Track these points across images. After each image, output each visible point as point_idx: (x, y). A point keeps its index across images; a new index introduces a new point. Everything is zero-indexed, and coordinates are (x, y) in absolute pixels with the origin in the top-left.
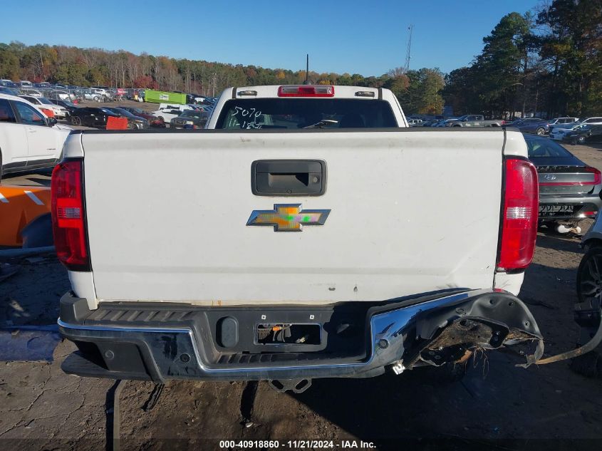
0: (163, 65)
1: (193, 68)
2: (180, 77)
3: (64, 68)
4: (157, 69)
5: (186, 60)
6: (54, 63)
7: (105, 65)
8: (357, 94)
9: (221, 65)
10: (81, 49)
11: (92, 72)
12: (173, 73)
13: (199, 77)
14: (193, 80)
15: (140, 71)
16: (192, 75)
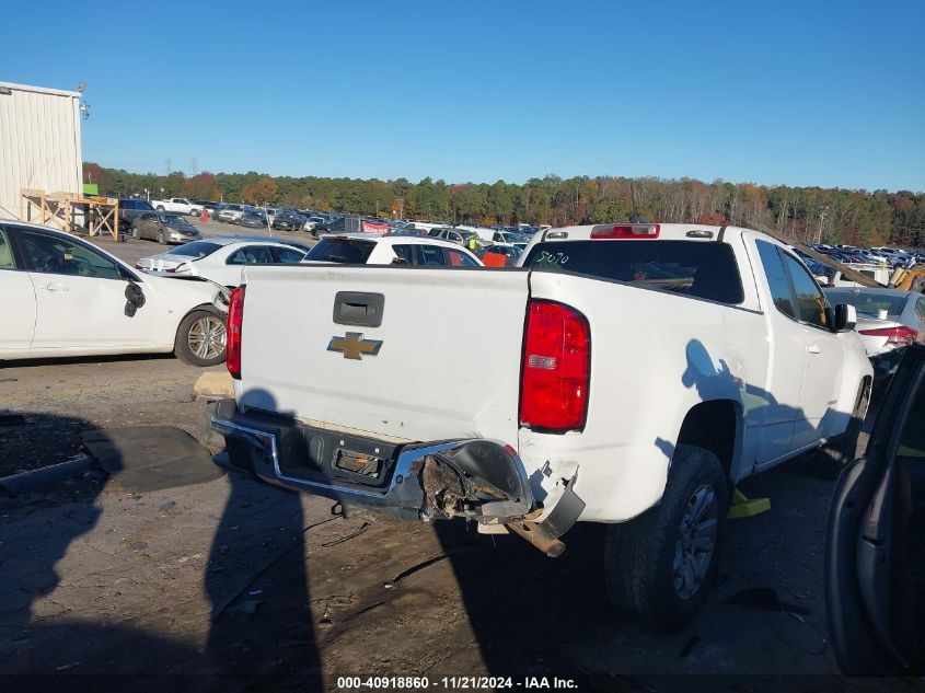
0: (744, 195)
1: (795, 199)
2: (769, 213)
3: (604, 207)
4: (735, 203)
5: (784, 187)
6: (592, 201)
7: (659, 199)
8: (688, 234)
9: (846, 193)
10: (630, 180)
11: (639, 211)
12: (760, 206)
13: (802, 213)
14: (791, 217)
15: (708, 205)
16: (791, 210)
